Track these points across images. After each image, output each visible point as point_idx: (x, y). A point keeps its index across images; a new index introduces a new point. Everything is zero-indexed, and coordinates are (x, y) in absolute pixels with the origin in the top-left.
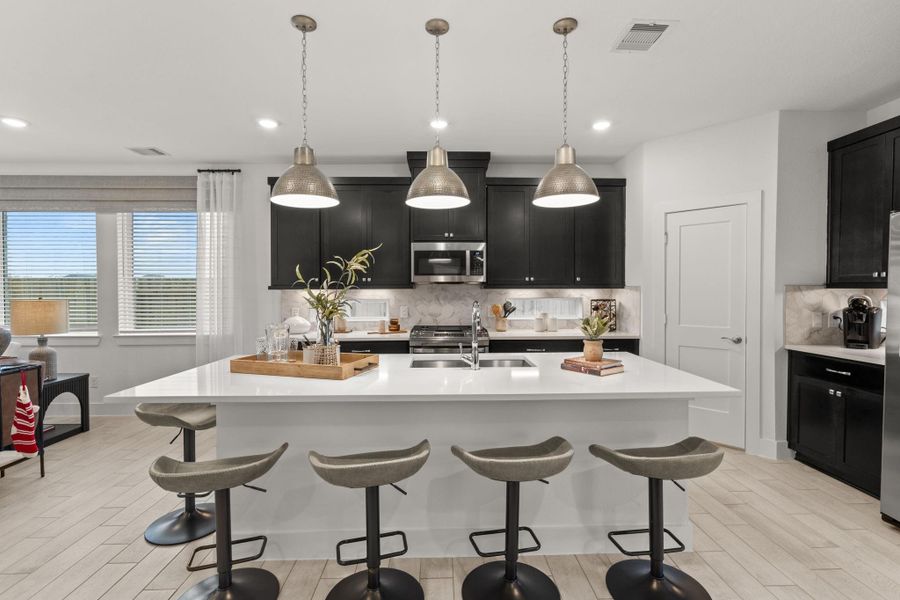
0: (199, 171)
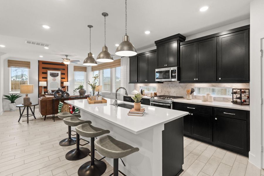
0: (121, 57)
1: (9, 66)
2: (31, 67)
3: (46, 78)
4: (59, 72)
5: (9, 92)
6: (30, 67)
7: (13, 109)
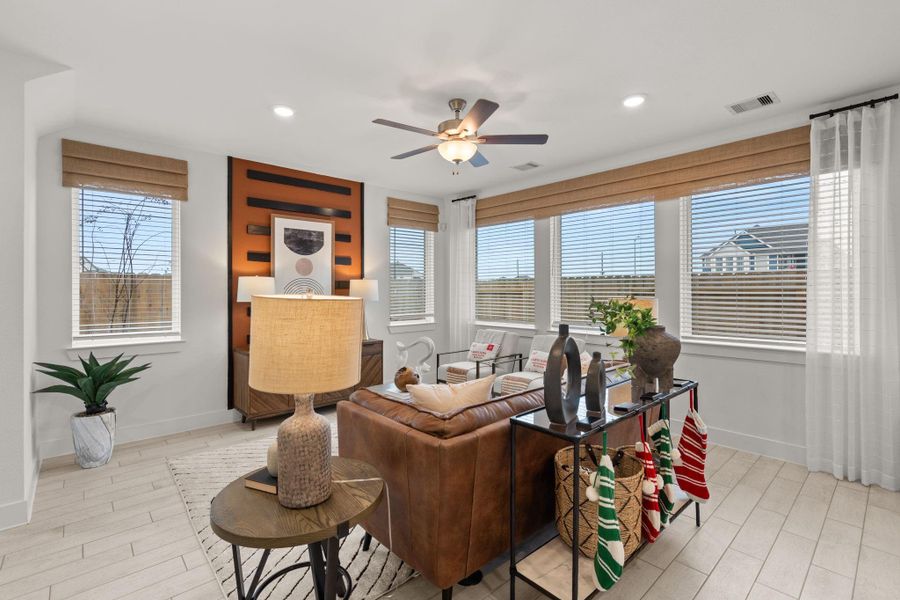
0: (812, 117)
1: (69, 178)
2: (192, 191)
3: (266, 257)
4: (326, 228)
5: (70, 339)
6: (185, 189)
7: (100, 455)
